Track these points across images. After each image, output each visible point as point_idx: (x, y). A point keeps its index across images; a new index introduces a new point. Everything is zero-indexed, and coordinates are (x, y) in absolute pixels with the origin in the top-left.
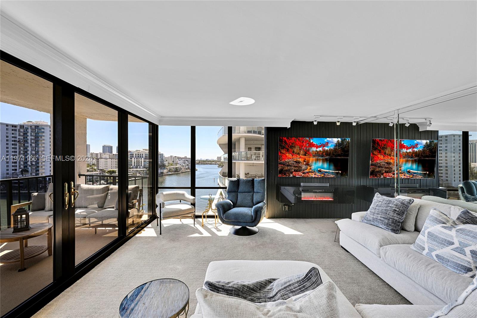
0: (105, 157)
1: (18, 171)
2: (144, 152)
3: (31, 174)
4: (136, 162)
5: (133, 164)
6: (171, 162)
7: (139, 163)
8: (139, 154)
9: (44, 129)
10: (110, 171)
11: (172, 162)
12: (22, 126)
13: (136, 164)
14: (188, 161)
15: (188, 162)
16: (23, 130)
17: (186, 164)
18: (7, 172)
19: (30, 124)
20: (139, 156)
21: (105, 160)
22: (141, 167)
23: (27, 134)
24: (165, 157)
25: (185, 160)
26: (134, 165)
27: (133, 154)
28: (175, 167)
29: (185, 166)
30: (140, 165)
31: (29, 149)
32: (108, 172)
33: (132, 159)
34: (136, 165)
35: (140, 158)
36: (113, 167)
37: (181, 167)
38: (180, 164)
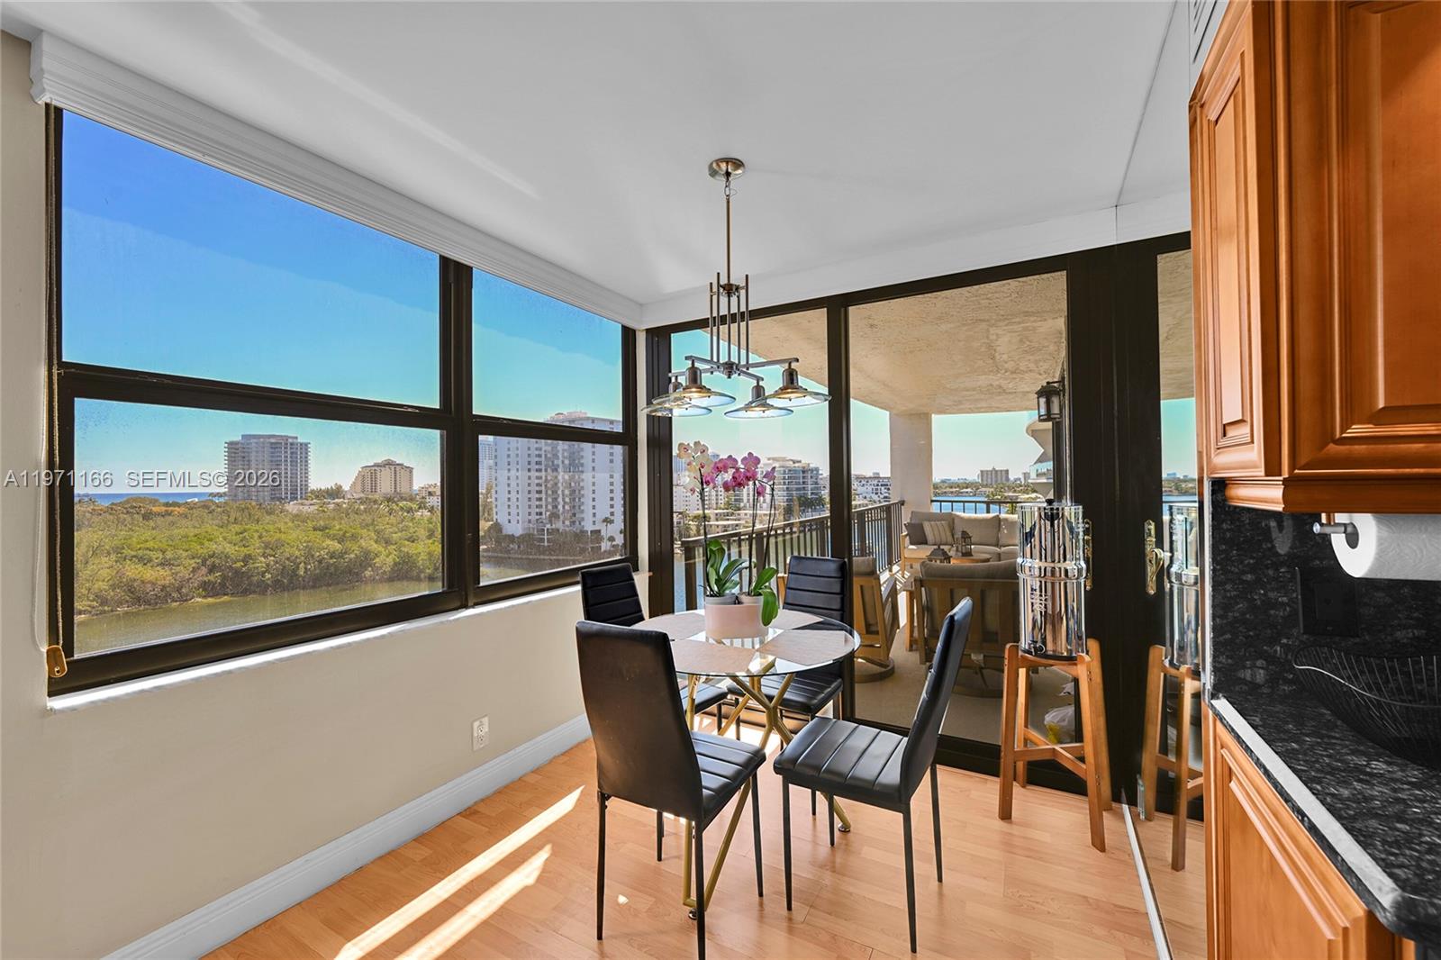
1: (544, 516)
3: (564, 523)
5: (745, 501)
14: (887, 485)
15: (888, 489)
17: (882, 496)
18: (530, 518)
22: (765, 505)
25: (878, 485)
26: (748, 500)
29: (879, 501)
32: (695, 517)
37: (867, 505)
38: (864, 495)
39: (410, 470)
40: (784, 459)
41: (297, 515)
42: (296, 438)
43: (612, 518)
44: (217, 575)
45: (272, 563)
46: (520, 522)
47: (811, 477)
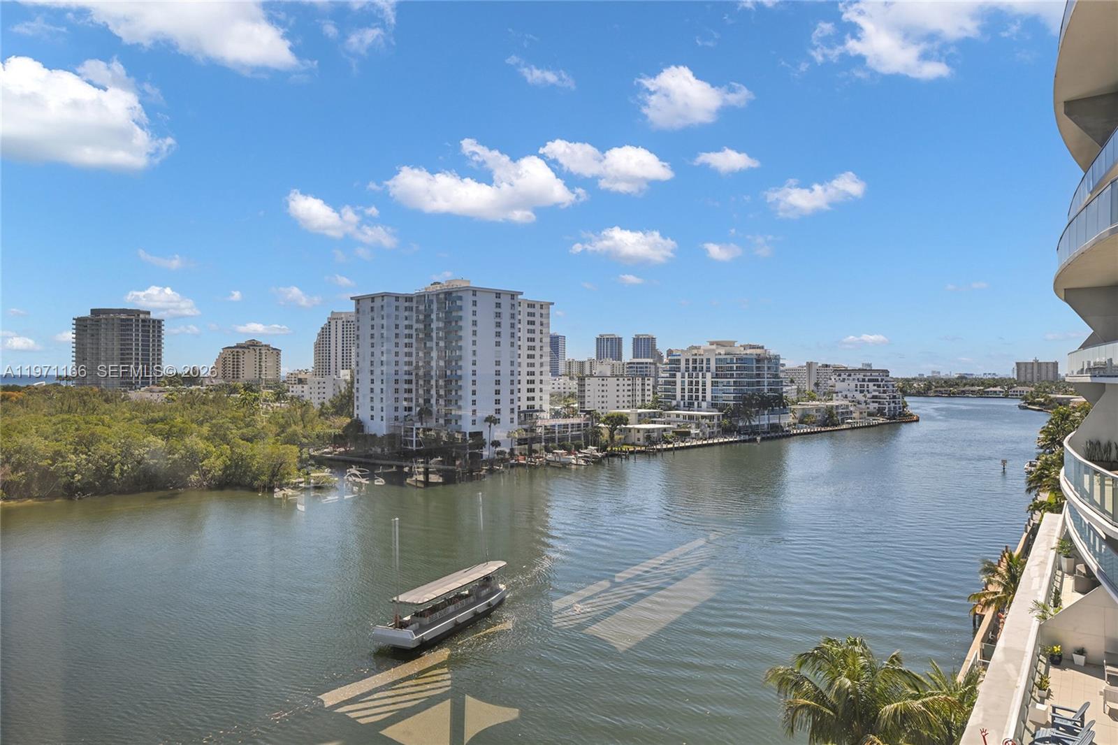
0: (600, 372)
1: (413, 413)
2: (714, 350)
3: (437, 420)
4: (686, 387)
5: (679, 397)
6: (809, 387)
7: (697, 390)
8: (696, 360)
9: (460, 298)
10: (613, 417)
11: (813, 387)
12: (421, 297)
13: (686, 394)
14: (877, 380)
15: (879, 386)
16: (423, 308)
17: (869, 395)
18: (396, 414)
19: (437, 290)
20: (698, 365)
21: (601, 382)
22: (704, 405)
23: (430, 315)
24: (787, 367)
25: (864, 380)
26: (683, 397)
27: (679, 360)
28: (822, 404)
29: (865, 402)
30: (700, 398)
31: (434, 354)
32: (608, 418)
33: (674, 376)
34: (686, 398)
35: (700, 374)
36: (621, 404)
37: (847, 406)
38: (844, 393)
39: (277, 352)
40: (731, 344)
41: (137, 405)
42: (148, 313)
43: (497, 416)
44: (20, 474)
45: (83, 461)
46: (384, 418)
47: (769, 368)
